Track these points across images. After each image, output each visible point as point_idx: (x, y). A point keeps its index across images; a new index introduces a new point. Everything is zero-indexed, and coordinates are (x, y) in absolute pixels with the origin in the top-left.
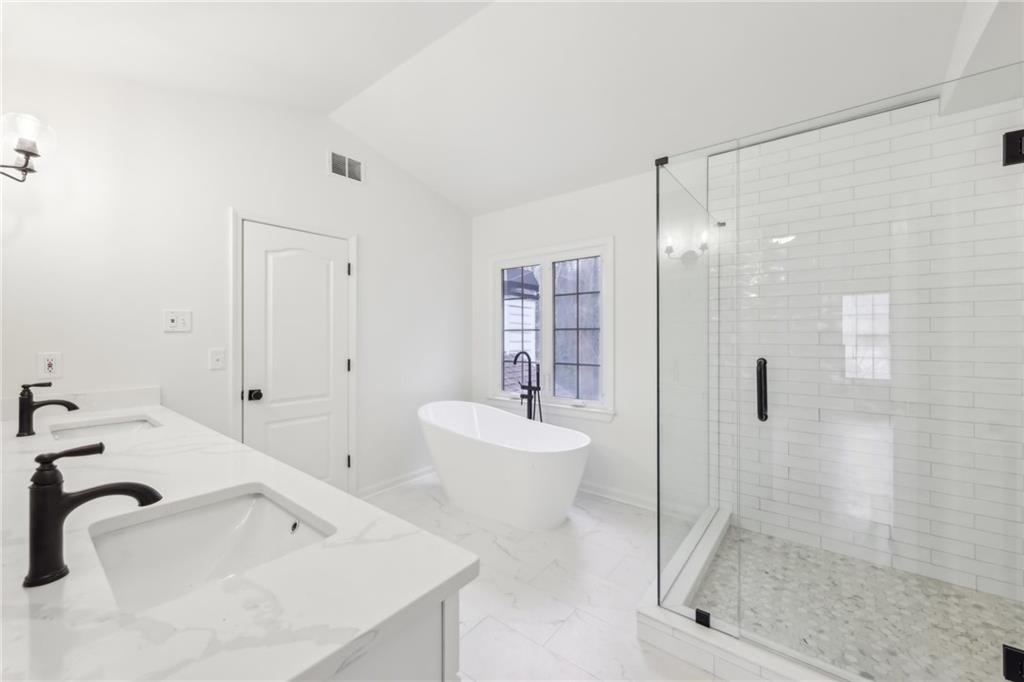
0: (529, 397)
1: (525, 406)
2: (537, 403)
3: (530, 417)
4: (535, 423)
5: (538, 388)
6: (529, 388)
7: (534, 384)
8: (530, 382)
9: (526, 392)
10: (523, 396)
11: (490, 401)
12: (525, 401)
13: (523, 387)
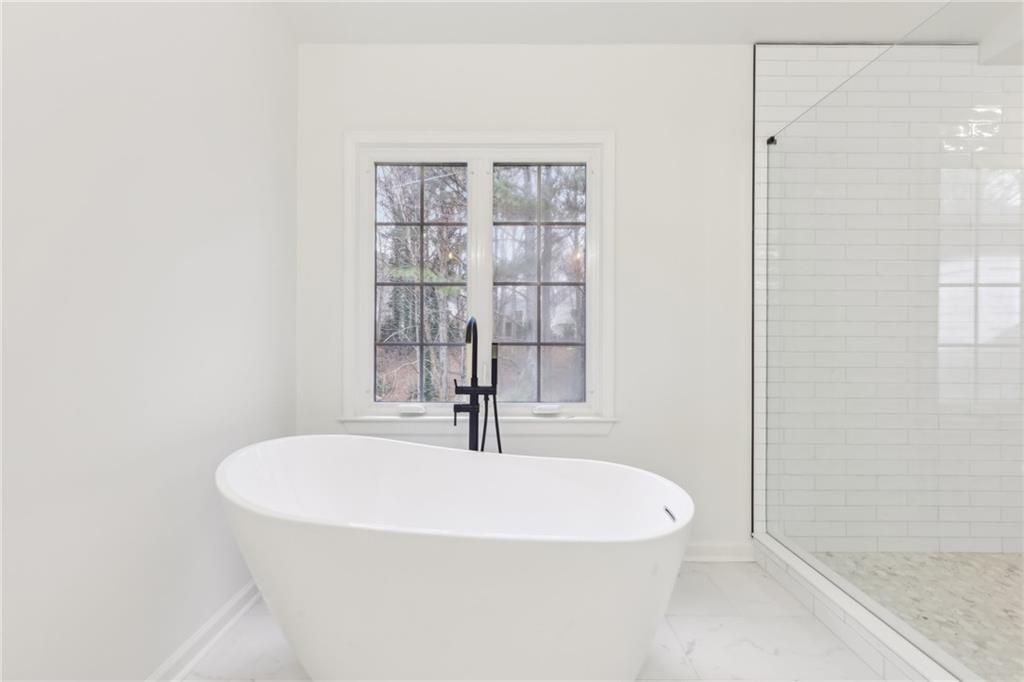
0: (472, 409)
1: (465, 428)
2: (491, 418)
3: (473, 446)
4: (487, 458)
5: (492, 390)
6: (474, 390)
7: (484, 380)
8: (474, 379)
9: (465, 399)
10: (458, 409)
11: (345, 425)
12: (465, 417)
13: (460, 390)
